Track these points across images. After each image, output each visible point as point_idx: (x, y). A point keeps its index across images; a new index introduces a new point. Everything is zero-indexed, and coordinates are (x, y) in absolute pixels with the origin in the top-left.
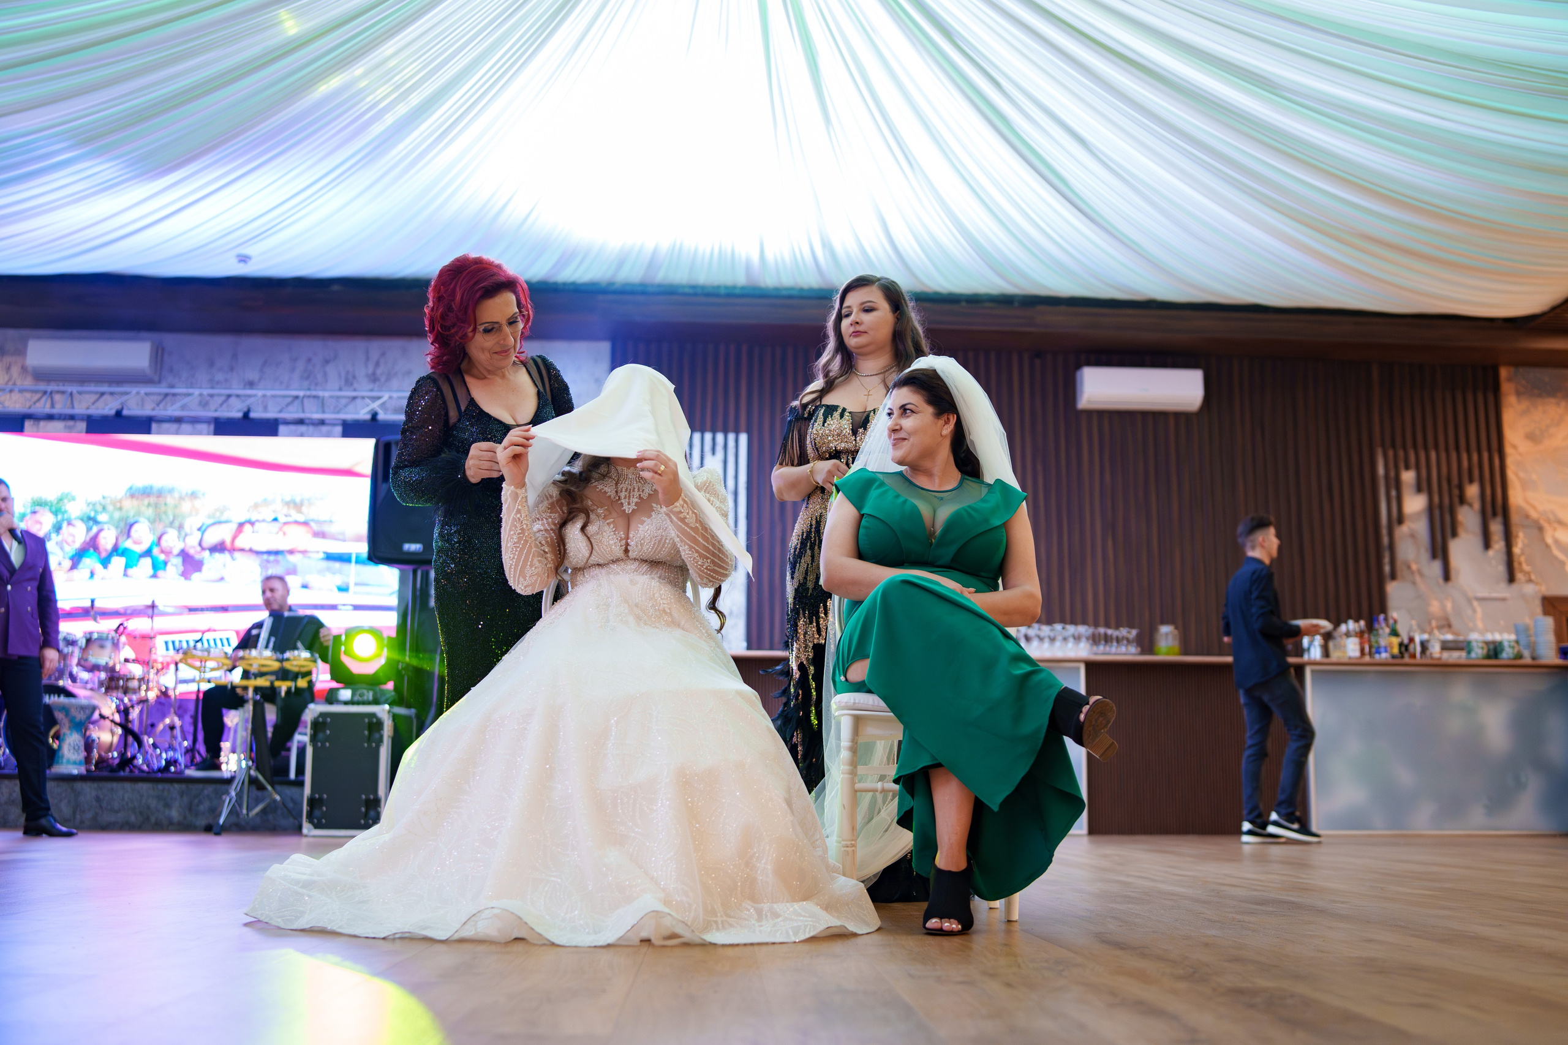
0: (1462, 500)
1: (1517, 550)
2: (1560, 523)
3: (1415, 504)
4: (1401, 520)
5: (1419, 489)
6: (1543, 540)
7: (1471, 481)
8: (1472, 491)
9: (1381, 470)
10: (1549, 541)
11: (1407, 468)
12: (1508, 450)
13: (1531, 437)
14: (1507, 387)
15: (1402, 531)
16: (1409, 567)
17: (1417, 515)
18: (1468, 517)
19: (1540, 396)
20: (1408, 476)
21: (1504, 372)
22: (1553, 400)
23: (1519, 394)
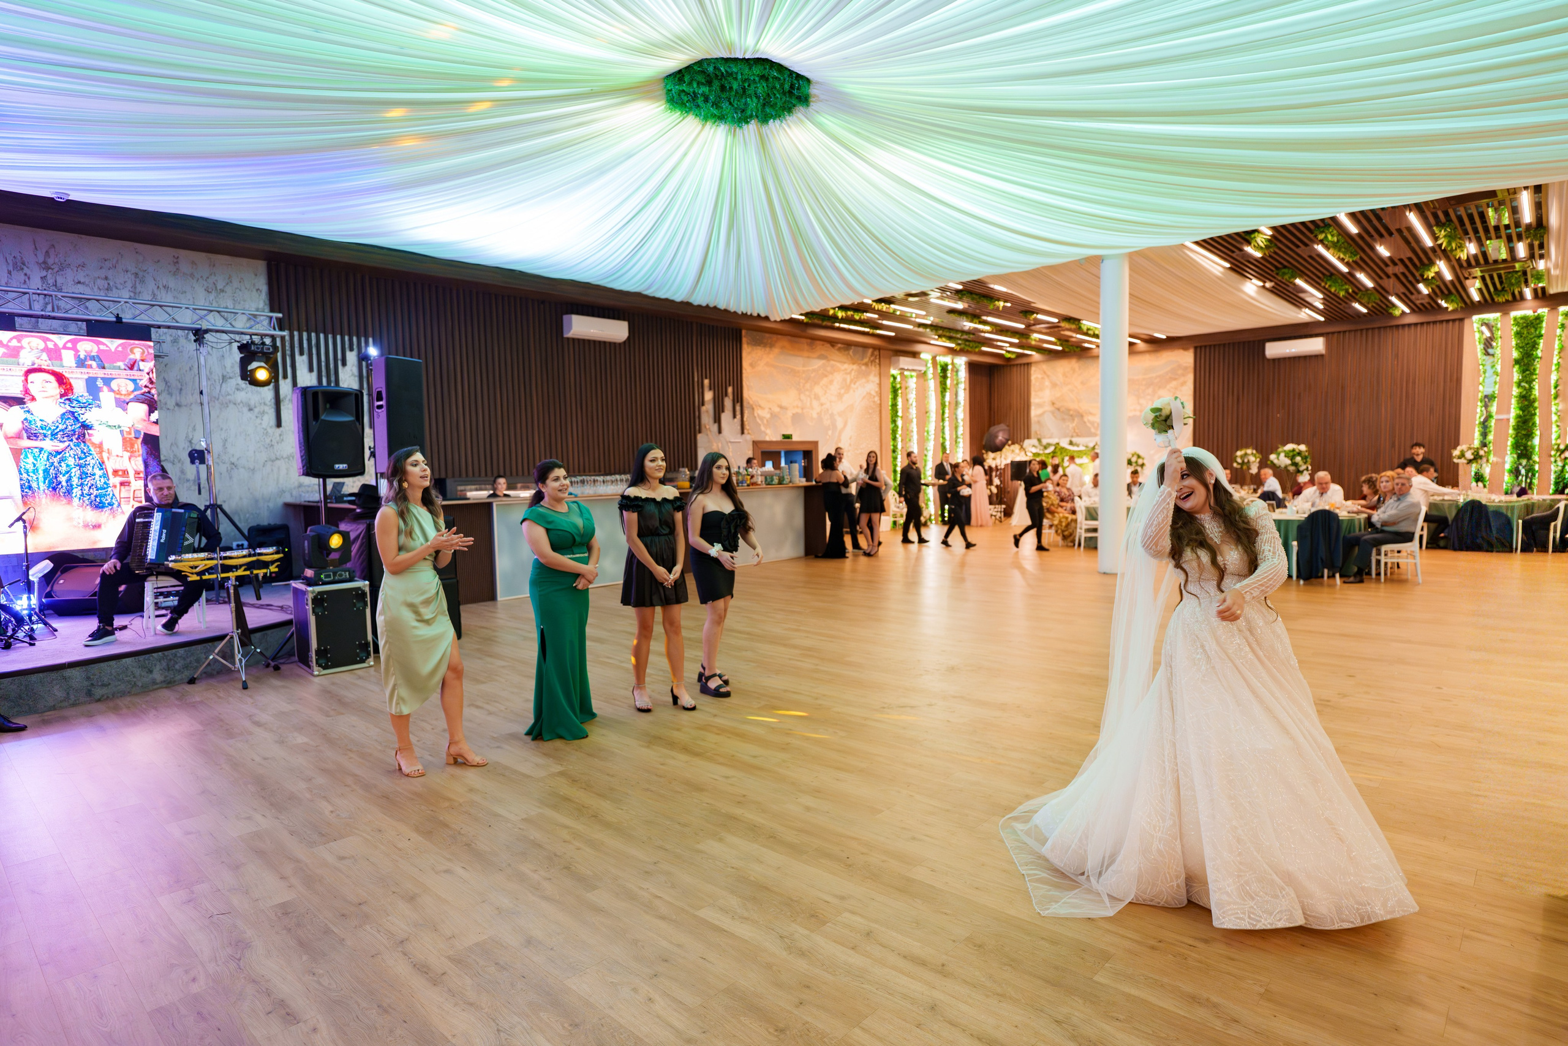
0: (726, 395)
1: (745, 419)
2: (760, 406)
3: (709, 396)
4: (703, 405)
5: (710, 389)
6: (753, 414)
7: (730, 385)
8: (730, 390)
9: (696, 379)
10: (756, 415)
11: (706, 378)
12: (744, 371)
13: (751, 365)
14: (744, 340)
15: (703, 409)
16: (705, 427)
17: (709, 401)
18: (728, 402)
19: (755, 345)
20: (706, 382)
21: (744, 332)
22: (758, 347)
23: (748, 344)
